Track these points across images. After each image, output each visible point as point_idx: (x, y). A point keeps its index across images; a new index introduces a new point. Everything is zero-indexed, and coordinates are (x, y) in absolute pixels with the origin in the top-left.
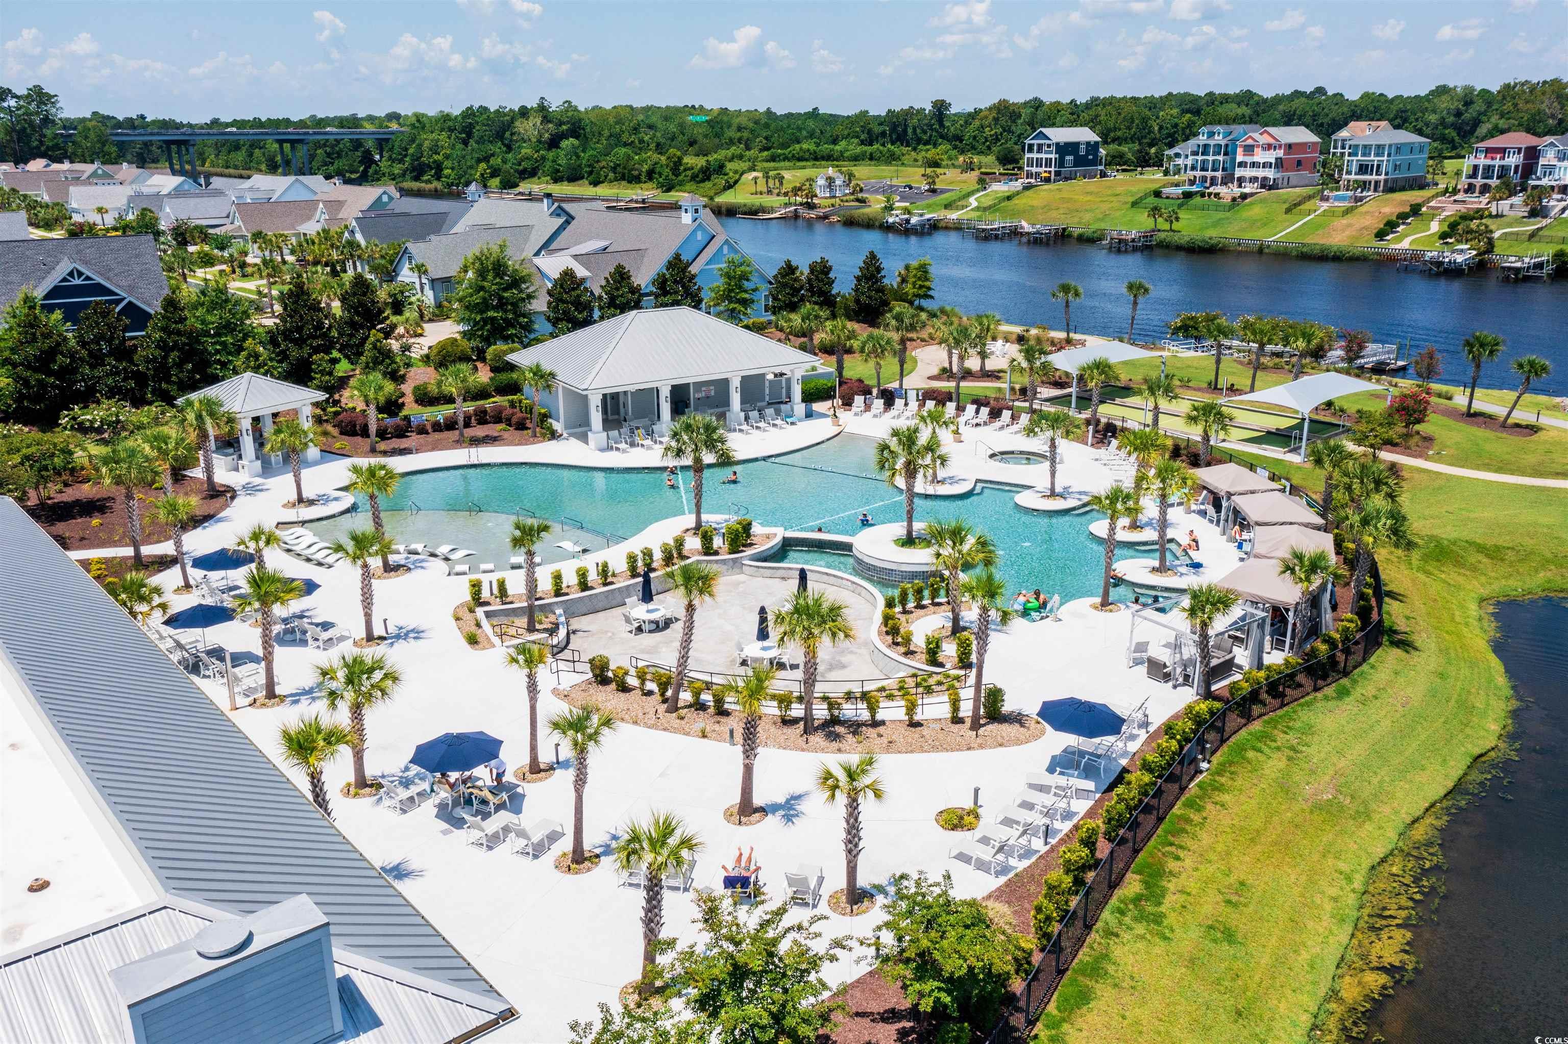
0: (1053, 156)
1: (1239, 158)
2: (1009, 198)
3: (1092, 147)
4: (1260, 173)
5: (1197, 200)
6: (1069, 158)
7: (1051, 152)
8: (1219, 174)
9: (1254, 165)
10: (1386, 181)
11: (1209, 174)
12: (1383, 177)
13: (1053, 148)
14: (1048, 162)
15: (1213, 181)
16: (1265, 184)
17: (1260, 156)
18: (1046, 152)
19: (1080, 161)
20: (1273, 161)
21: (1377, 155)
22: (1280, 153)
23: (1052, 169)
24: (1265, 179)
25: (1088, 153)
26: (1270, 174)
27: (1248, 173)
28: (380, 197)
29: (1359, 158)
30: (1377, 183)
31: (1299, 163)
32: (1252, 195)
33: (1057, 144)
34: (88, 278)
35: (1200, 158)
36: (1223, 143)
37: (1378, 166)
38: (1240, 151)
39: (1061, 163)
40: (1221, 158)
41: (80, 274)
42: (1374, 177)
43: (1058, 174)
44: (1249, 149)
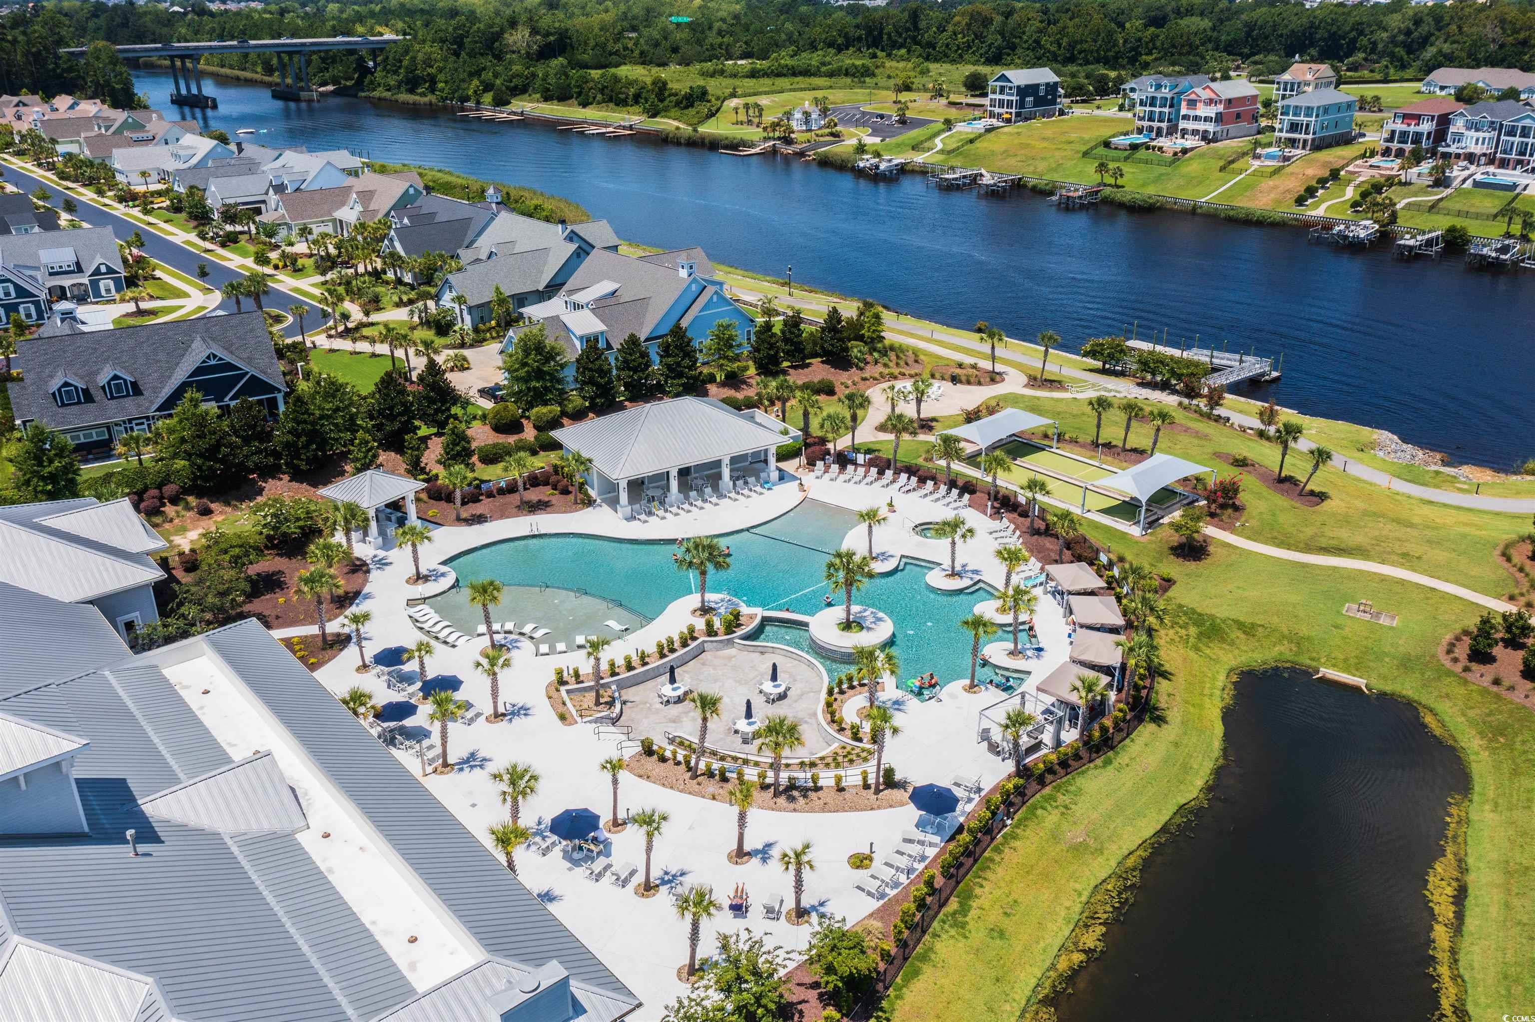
0: (1014, 98)
1: (1184, 111)
2: (971, 141)
3: (1052, 88)
4: (1201, 126)
5: (1142, 154)
6: (1030, 99)
7: (1012, 95)
8: (1164, 125)
9: (1196, 118)
10: (1313, 140)
11: (1156, 124)
12: (1310, 137)
13: (1015, 91)
14: (1010, 104)
15: (1159, 133)
16: (1205, 136)
17: (1202, 111)
18: (1008, 94)
19: (1040, 102)
20: (1213, 116)
21: (1306, 115)
22: (1220, 108)
23: (1013, 111)
24: (1206, 132)
25: (1047, 93)
26: (1211, 127)
27: (1190, 125)
28: (407, 190)
29: (1290, 117)
30: (1305, 141)
31: (1238, 116)
32: (1192, 149)
33: (1018, 87)
34: (221, 359)
35: (1148, 109)
36: (1169, 96)
37: (1307, 125)
38: (1184, 104)
39: (1021, 104)
40: (1166, 110)
41: (215, 356)
42: (1303, 136)
43: (1018, 115)
44: (1192, 103)
